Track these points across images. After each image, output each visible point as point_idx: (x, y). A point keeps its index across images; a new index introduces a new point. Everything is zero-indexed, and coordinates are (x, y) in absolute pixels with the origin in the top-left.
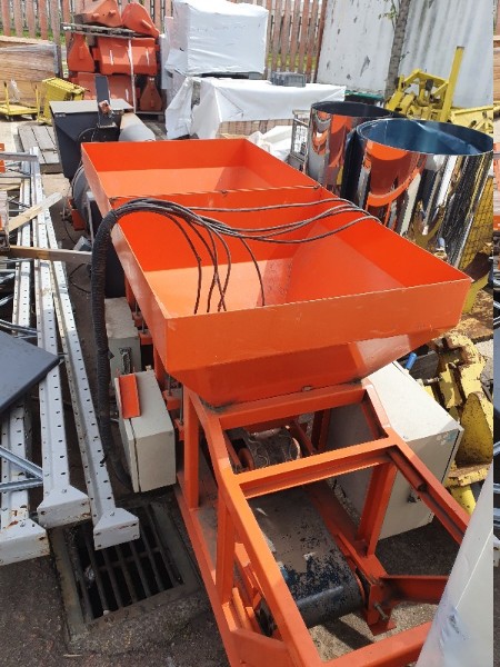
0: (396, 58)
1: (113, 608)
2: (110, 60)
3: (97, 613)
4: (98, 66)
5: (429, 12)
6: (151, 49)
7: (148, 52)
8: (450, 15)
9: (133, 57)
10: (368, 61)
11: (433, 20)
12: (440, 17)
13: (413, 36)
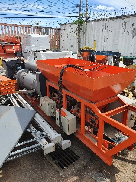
0: (79, 45)
1: (66, 166)
2: (8, 50)
3: (63, 168)
4: (5, 52)
5: (85, 34)
6: (19, 47)
7: (18, 47)
8: (89, 35)
9: (14, 49)
10: (72, 46)
11: (86, 36)
12: (87, 35)
13: (82, 40)
